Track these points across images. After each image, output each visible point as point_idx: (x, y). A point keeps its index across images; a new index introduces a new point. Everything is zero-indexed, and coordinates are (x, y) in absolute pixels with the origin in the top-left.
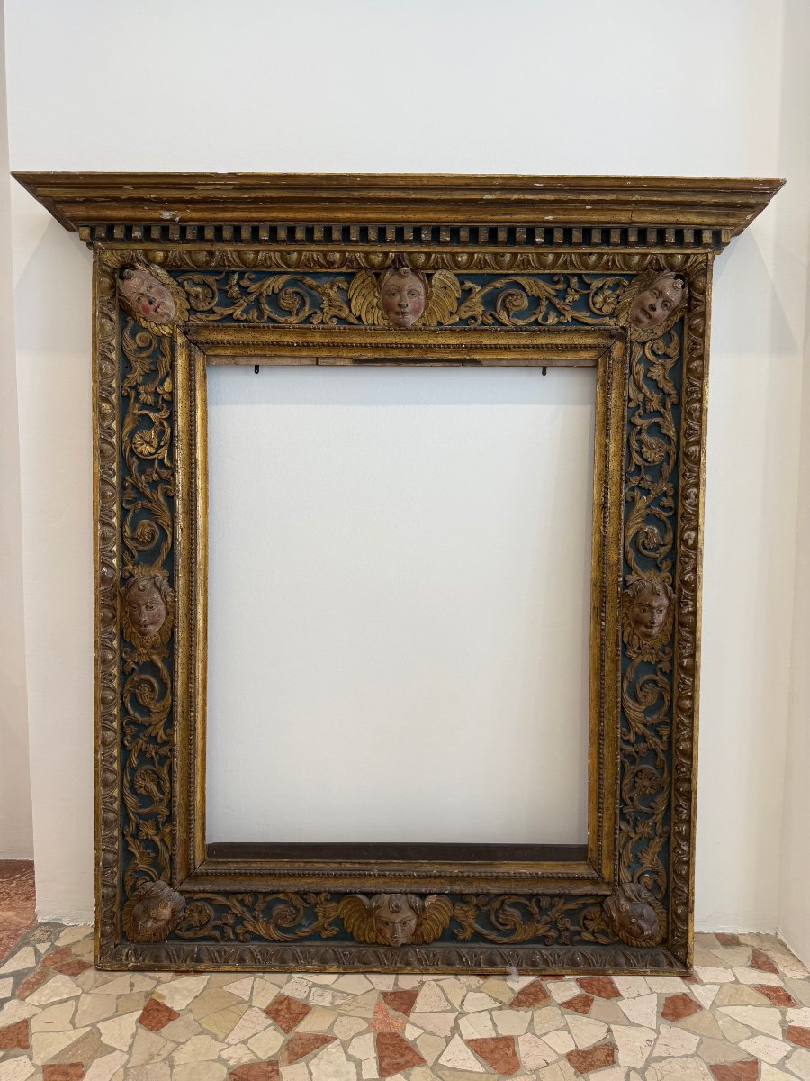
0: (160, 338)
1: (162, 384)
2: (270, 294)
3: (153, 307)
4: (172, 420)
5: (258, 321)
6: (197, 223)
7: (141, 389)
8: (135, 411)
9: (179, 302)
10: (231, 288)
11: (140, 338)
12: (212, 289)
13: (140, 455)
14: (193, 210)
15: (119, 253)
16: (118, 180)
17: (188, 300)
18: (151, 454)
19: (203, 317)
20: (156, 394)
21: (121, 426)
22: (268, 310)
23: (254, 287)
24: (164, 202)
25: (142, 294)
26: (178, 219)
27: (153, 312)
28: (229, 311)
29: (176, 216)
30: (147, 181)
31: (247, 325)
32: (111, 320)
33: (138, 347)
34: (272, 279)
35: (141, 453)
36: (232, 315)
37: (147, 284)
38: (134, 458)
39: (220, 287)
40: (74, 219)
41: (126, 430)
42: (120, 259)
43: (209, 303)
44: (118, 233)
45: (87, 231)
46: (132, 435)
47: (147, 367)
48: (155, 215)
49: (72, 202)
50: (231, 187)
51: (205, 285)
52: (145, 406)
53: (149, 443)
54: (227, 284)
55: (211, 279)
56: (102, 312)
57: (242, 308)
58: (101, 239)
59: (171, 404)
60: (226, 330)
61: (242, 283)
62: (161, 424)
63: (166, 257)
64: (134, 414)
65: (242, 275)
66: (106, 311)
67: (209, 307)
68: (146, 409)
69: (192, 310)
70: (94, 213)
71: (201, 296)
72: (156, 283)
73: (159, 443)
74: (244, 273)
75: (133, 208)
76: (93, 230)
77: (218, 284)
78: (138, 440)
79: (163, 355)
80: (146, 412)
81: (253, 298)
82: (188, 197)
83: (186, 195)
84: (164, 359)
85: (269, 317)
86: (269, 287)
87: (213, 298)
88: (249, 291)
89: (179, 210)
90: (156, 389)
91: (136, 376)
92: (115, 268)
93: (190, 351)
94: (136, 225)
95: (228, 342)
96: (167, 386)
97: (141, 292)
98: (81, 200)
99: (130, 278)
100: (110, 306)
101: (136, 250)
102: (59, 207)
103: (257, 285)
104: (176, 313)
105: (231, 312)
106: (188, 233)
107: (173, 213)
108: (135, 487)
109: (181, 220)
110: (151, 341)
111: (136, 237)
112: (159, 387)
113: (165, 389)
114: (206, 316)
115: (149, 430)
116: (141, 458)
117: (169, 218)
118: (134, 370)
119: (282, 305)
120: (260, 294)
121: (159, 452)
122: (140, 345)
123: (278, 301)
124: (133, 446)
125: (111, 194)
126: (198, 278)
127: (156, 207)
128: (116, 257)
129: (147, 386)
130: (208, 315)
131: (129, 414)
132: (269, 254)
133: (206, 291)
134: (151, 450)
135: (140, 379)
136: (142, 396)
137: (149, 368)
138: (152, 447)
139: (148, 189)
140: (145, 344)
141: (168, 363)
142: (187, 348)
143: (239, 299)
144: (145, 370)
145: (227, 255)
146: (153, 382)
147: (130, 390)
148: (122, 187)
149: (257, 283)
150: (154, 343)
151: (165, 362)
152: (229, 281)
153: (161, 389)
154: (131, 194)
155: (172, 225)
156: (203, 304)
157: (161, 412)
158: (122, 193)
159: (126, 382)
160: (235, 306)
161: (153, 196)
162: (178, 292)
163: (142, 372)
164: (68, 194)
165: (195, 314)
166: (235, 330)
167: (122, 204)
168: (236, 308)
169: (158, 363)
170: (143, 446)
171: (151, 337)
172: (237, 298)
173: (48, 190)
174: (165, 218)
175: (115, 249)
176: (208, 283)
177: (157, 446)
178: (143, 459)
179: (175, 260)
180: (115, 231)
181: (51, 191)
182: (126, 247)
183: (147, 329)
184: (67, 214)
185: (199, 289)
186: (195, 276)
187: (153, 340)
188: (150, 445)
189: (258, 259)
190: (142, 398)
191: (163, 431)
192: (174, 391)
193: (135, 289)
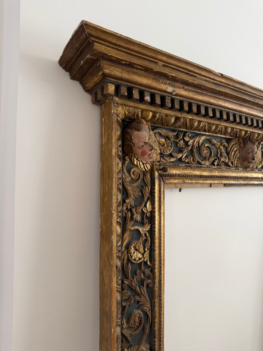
0: (144, 173)
1: (145, 206)
2: (197, 146)
4: (152, 231)
5: (193, 163)
6: (181, 98)
7: (134, 210)
8: (131, 228)
12: (171, 141)
13: (134, 262)
14: (185, 90)
15: (127, 108)
17: (159, 146)
18: (140, 259)
19: (168, 159)
20: (142, 214)
21: (122, 240)
22: (197, 158)
23: (190, 143)
25: (146, 143)
26: (175, 93)
28: (180, 156)
29: (175, 91)
32: (120, 158)
33: (132, 179)
34: (198, 137)
35: (135, 260)
36: (181, 158)
38: (130, 264)
39: (175, 140)
40: (108, 76)
41: (125, 244)
42: (127, 113)
43: (170, 150)
44: (136, 94)
46: (128, 247)
47: (137, 194)
48: (163, 87)
50: (214, 81)
51: (167, 138)
52: (136, 223)
53: (139, 250)
54: (177, 138)
55: (171, 134)
57: (185, 155)
61: (185, 139)
62: (145, 235)
63: (154, 116)
64: (130, 230)
65: (185, 134)
66: (120, 153)
67: (170, 153)
68: (137, 225)
69: (162, 154)
70: (125, 75)
71: (165, 145)
73: (144, 249)
74: (186, 132)
75: (153, 79)
76: (117, 88)
77: (173, 137)
78: (132, 250)
79: (146, 185)
80: (137, 227)
81: (190, 148)
84: (147, 188)
85: (198, 161)
86: (197, 142)
87: (171, 147)
88: (188, 144)
89: (179, 88)
90: (142, 210)
91: (130, 201)
92: (122, 119)
93: (160, 182)
94: (146, 91)
95: (178, 175)
96: (149, 206)
97: (146, 141)
99: (141, 130)
100: (120, 149)
101: (139, 108)
102: (103, 62)
103: (192, 141)
107: (174, 89)
108: (130, 288)
109: (175, 95)
110: (139, 175)
111: (147, 100)
112: (144, 208)
113: (148, 209)
114: (169, 159)
115: (138, 240)
116: (134, 263)
117: (170, 91)
118: (130, 196)
119: (203, 153)
120: (193, 146)
121: (145, 256)
122: (133, 178)
123: (201, 151)
124: (129, 255)
125: (148, 65)
126: (164, 133)
127: (168, 82)
128: (125, 111)
129: (137, 208)
130: (170, 158)
131: (127, 230)
132: (205, 124)
133: (168, 142)
134: (140, 256)
135: (133, 203)
136: (135, 215)
137: (138, 195)
138: (140, 254)
139: (171, 69)
140: (136, 177)
141: (149, 191)
142: (159, 179)
143: (184, 149)
144: (135, 196)
145: (186, 121)
146: (140, 204)
147: (128, 212)
148: (157, 63)
149: (192, 139)
150: (141, 177)
151: (148, 190)
152: (179, 137)
153: (145, 210)
154: (160, 69)
155: (169, 96)
156: (167, 150)
157: (146, 226)
158: (155, 67)
159: (125, 206)
160: (183, 153)
161: (173, 75)
162: (155, 141)
163: (134, 198)
164: (119, 56)
165: (163, 157)
166: (183, 168)
167: (148, 74)
168: (183, 154)
169: (143, 191)
170: (135, 253)
171: (140, 172)
172: (182, 148)
173: (105, 48)
174: (168, 90)
175: (126, 105)
176: (169, 137)
177: (143, 252)
178: (136, 264)
179: (158, 119)
180: (133, 92)
181: (106, 48)
182: (134, 105)
183: (137, 166)
184: (107, 71)
185: (164, 140)
186: (163, 131)
187: (141, 174)
188: (139, 252)
189: (199, 126)
190: (134, 217)
191: (146, 240)
192: (153, 210)
193: (144, 138)
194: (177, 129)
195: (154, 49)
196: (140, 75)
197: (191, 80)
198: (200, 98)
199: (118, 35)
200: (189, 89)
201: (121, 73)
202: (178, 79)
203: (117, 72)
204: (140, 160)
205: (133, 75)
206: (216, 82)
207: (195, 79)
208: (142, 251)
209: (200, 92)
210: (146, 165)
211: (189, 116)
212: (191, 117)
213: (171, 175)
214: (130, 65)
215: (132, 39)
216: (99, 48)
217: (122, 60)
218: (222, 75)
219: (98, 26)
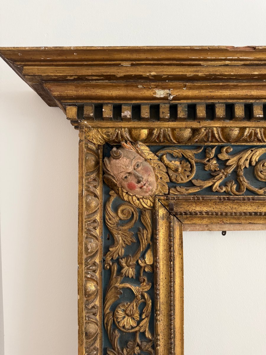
0: (141, 211)
1: (143, 257)
2: (248, 166)
3: (139, 185)
4: (153, 293)
5: (237, 193)
6: (189, 101)
7: (123, 262)
8: (117, 285)
9: (160, 177)
10: (209, 161)
11: (122, 211)
12: (190, 163)
13: (123, 329)
14: (190, 88)
15: (104, 131)
16: (117, 56)
17: (167, 173)
18: (133, 328)
19: (183, 190)
20: (138, 267)
21: (104, 300)
22: (246, 183)
23: (233, 161)
24: (164, 80)
25: (129, 173)
26: (172, 97)
27: (138, 190)
28: (208, 184)
29: (170, 95)
30: (150, 56)
31: (227, 197)
32: (96, 196)
33: (120, 219)
34: (250, 152)
35: (124, 327)
36: (211, 187)
37: (134, 163)
38: (116, 332)
39: (199, 160)
40: (61, 98)
41: (109, 304)
42: (105, 136)
43: (188, 176)
44: (107, 112)
45: (73, 111)
46: (114, 309)
47: (129, 239)
48: (148, 93)
49: (62, 80)
50: (242, 63)
51: (184, 159)
52: (127, 279)
53: (131, 316)
54: (205, 157)
55: (190, 153)
56: (88, 190)
57: (220, 181)
58: (88, 118)
59: (153, 277)
60: (205, 202)
61: (220, 157)
62: (143, 296)
63: (150, 134)
64: (116, 288)
65: (219, 150)
66: (92, 189)
67: (188, 180)
68: (127, 282)
69: (172, 184)
70: (83, 92)
71: (180, 169)
72: (141, 160)
73: (141, 315)
74: (222, 147)
75: (126, 86)
76: (80, 110)
77: (195, 157)
78: (120, 313)
79: (144, 228)
80: (128, 285)
81: (230, 170)
82: (192, 74)
83: (189, 72)
84: (145, 231)
85: (247, 189)
86: (247, 160)
87: (191, 171)
88: (227, 164)
89: (175, 88)
90: (137, 262)
91: (119, 250)
92: (99, 145)
93: (170, 223)
94: (126, 104)
95: (207, 213)
96: (148, 259)
97: (129, 171)
98: (72, 78)
99: (118, 157)
100: (95, 183)
101: (121, 128)
102: (47, 86)
103: (235, 158)
104: (157, 187)
105: (210, 184)
106: (179, 112)
107: (167, 91)
109: (174, 99)
110: (133, 214)
111: (126, 116)
112: (140, 260)
113: (147, 262)
114: (185, 189)
115: (131, 302)
116: (123, 332)
117: (162, 96)
118: (116, 243)
119: (260, 177)
120: (238, 167)
121: (141, 325)
122: (122, 218)
123: (255, 173)
124: (115, 319)
125: (105, 72)
126: (177, 153)
127: (152, 85)
128: (101, 135)
129: (128, 259)
130: (188, 188)
131: (111, 287)
132: (255, 130)
133: (185, 165)
134: (133, 323)
135: (122, 252)
136: (124, 269)
137: (131, 241)
138: (133, 320)
139: (148, 66)
140: (127, 217)
141: (149, 236)
142: (167, 219)
143: (218, 172)
144: (127, 242)
145: (212, 131)
146: (134, 254)
147: (113, 263)
148: (120, 64)
149: (235, 156)
150: (136, 216)
151: (146, 235)
152: (207, 155)
153: (142, 262)
154: (128, 72)
155: (165, 103)
156: (182, 177)
157: (143, 285)
158: (118, 71)
159: (109, 256)
160: (214, 179)
161: (152, 74)
162: (159, 167)
163: (124, 245)
164: (58, 73)
165: (175, 187)
166: (214, 202)
167: (115, 83)
168: (215, 181)
169: (139, 236)
170: (125, 319)
171: (133, 210)
172: (215, 171)
173: (38, 69)
174: (158, 96)
175: (101, 128)
176: (187, 157)
177: (138, 319)
178: (125, 332)
179: (159, 137)
180: (103, 110)
181: (40, 69)
182: (112, 126)
183: (129, 202)
184: (56, 93)
185: (177, 163)
186: (175, 150)
187: (135, 213)
188: (131, 318)
189: (243, 135)
190: (124, 271)
191: (145, 304)
192: (155, 264)
193: (123, 168)
194: (202, 144)
195: (102, 48)
196: (104, 87)
197: (191, 72)
198: (227, 93)
199: (42, 49)
200: (196, 86)
201: (77, 91)
202: (166, 76)
203: (71, 92)
204: (131, 194)
205: (93, 89)
206: (248, 62)
207: (198, 68)
208: (137, 317)
209: (222, 86)
210: (143, 201)
211: (215, 124)
212: (220, 124)
213: (191, 213)
214: (81, 79)
215: (63, 47)
216: (30, 71)
217: (66, 76)
218: (254, 48)
219: (14, 48)
